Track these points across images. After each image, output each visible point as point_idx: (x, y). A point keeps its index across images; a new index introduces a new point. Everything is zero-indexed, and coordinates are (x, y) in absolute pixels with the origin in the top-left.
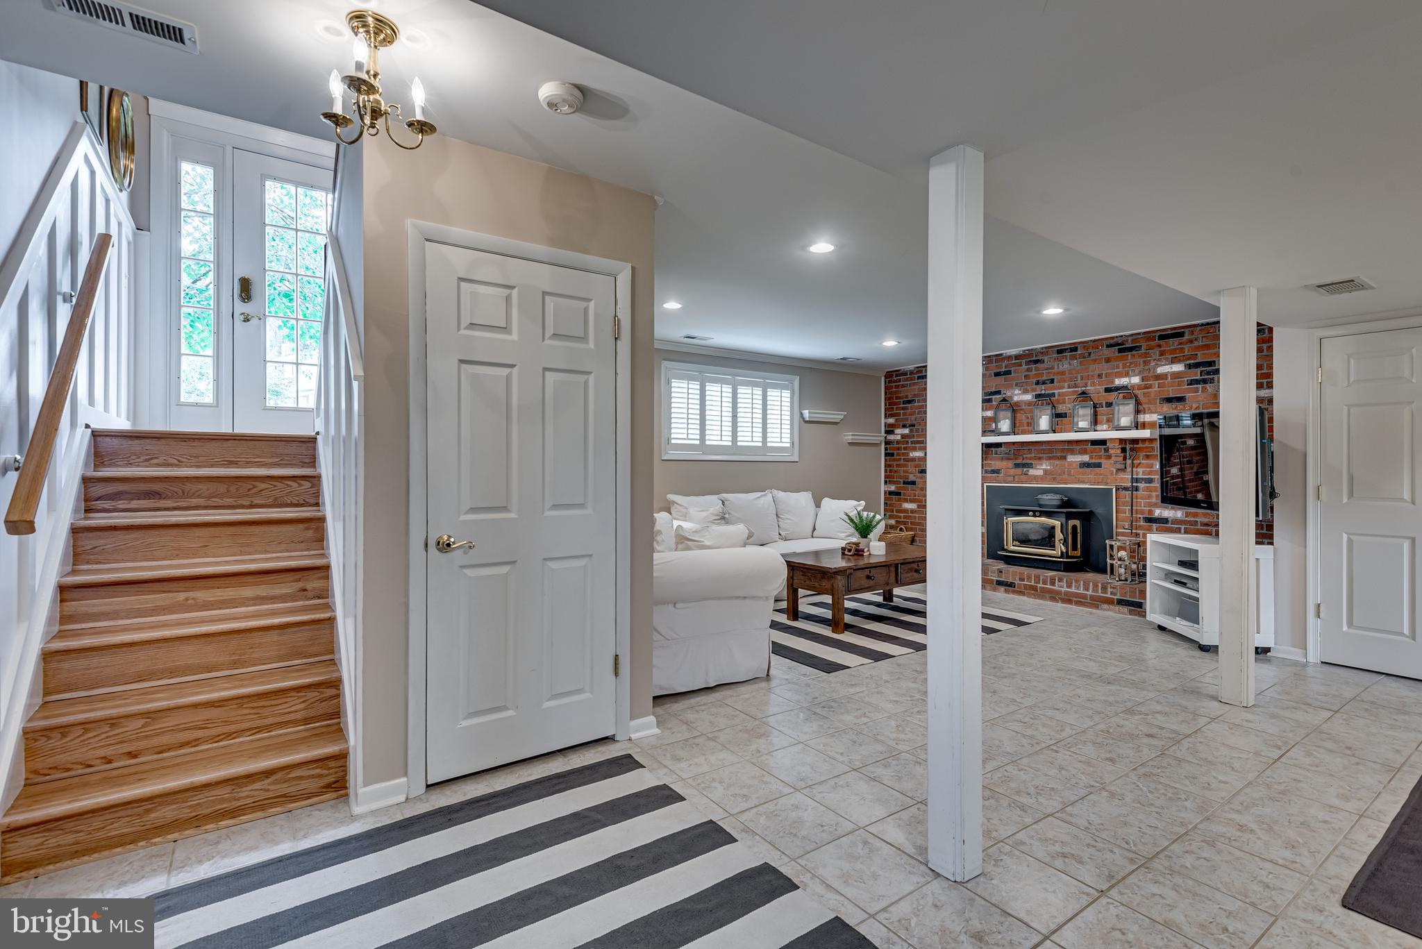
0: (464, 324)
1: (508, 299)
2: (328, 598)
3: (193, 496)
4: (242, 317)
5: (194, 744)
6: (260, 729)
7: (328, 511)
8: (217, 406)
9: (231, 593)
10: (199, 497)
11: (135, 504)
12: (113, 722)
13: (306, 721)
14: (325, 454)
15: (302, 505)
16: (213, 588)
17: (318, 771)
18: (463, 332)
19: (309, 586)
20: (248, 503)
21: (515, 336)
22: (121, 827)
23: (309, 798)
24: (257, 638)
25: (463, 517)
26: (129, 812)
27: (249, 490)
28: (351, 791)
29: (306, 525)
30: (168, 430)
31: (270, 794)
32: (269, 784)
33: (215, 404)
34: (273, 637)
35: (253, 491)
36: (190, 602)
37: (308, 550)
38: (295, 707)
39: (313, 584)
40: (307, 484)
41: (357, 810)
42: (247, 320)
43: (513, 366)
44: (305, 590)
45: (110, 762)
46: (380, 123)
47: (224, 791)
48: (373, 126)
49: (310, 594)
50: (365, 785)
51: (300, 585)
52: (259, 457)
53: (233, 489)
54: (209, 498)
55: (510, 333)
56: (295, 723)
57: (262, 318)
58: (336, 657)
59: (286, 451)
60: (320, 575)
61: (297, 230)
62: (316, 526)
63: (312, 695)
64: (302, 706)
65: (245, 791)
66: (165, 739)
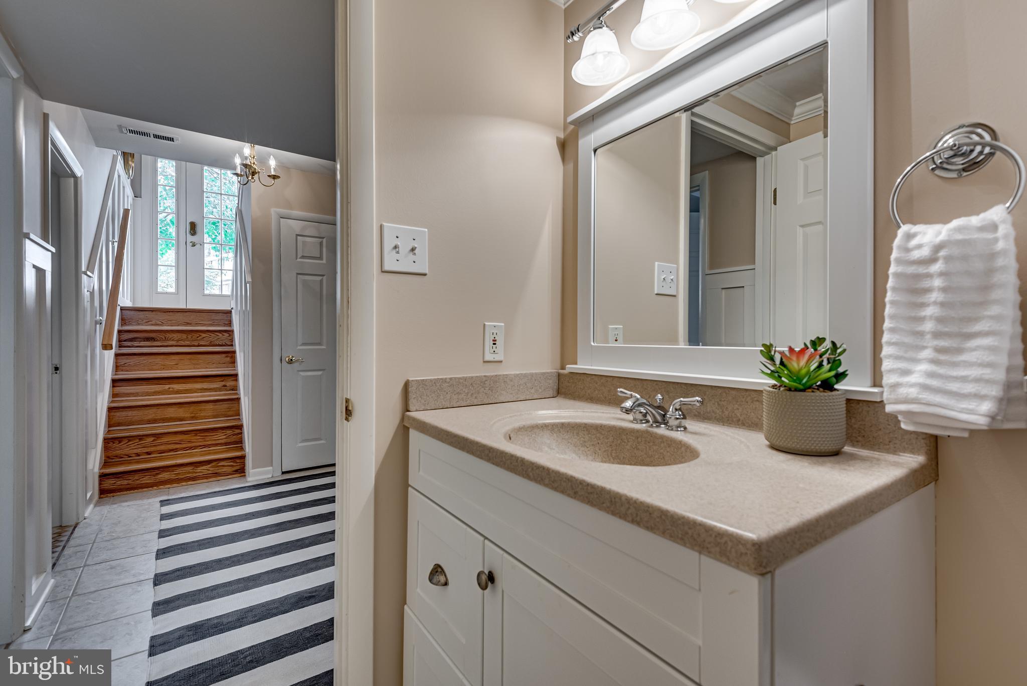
0: (300, 254)
1: (321, 243)
2: (237, 390)
3: (170, 340)
4: (191, 244)
5: (176, 450)
6: (205, 446)
7: (237, 348)
8: (177, 294)
9: (190, 386)
10: (173, 340)
11: (142, 344)
12: (141, 437)
13: (226, 444)
14: (236, 319)
15: (224, 346)
16: (181, 383)
17: (232, 463)
18: (299, 260)
19: (228, 384)
20: (197, 344)
21: (324, 261)
22: (146, 480)
23: (228, 475)
24: (203, 406)
25: (299, 347)
26: (149, 474)
27: (198, 337)
28: (247, 474)
29: (226, 355)
30: (151, 306)
31: (210, 472)
32: (210, 467)
33: (176, 293)
34: (210, 406)
35: (200, 338)
36: (171, 390)
37: (227, 367)
38: (221, 437)
39: (230, 383)
40: (226, 335)
41: (249, 479)
42: (194, 245)
43: (323, 275)
44: (226, 386)
45: (139, 455)
46: (256, 177)
47: (189, 469)
48: (253, 178)
49: (228, 388)
50: (253, 468)
51: (223, 383)
52: (202, 321)
53: (189, 337)
54: (178, 341)
55: (322, 260)
56: (221, 444)
57: (202, 244)
58: (241, 418)
59: (216, 318)
60: (233, 379)
61: (221, 194)
62: (231, 355)
63: (229, 432)
64: (225, 437)
65: (199, 469)
66: (162, 448)
